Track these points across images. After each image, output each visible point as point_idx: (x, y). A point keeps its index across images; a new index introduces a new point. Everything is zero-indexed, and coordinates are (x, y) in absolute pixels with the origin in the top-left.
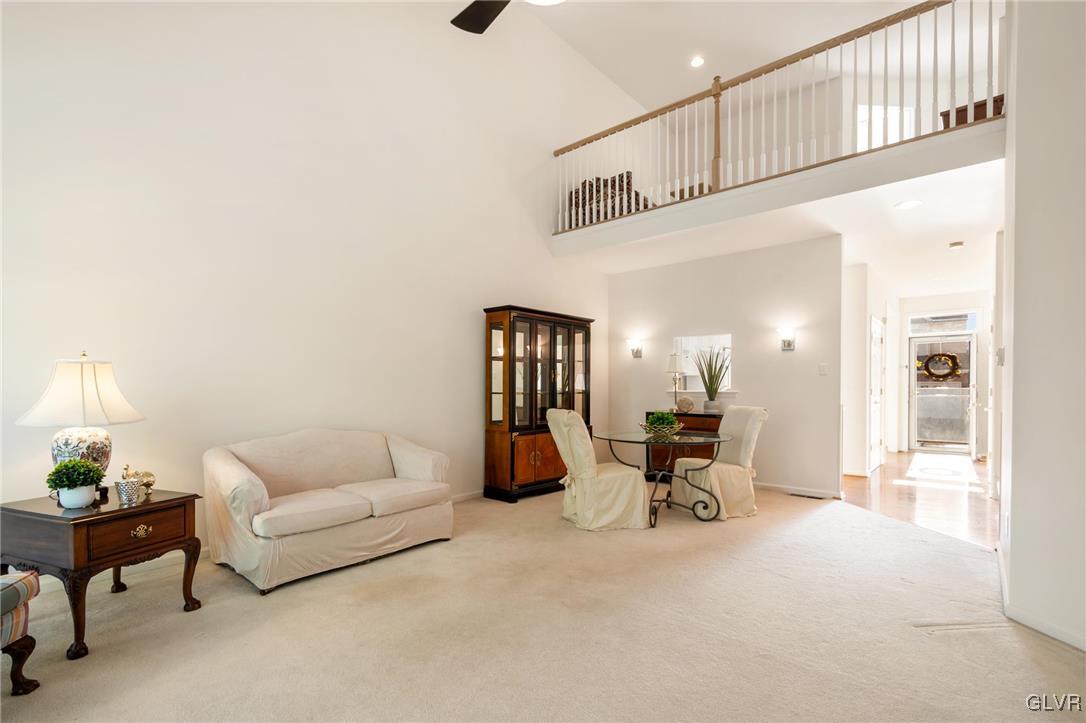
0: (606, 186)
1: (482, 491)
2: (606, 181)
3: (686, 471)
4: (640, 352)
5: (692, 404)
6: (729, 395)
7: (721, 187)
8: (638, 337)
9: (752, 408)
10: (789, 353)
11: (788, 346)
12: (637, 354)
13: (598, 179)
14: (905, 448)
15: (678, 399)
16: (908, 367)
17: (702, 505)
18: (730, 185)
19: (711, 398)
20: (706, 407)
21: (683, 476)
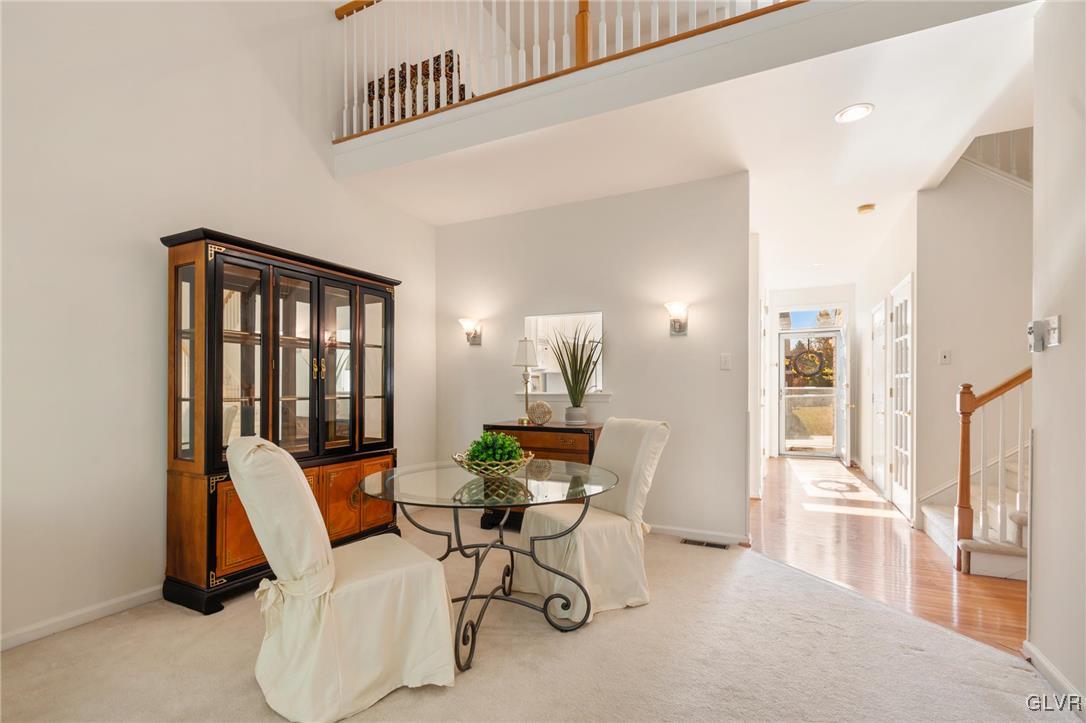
0: (414, 75)
1: (160, 587)
2: (414, 68)
3: (533, 540)
4: (480, 337)
5: (549, 412)
6: (601, 397)
7: (590, 59)
8: (478, 314)
9: (644, 422)
10: (679, 340)
11: (679, 328)
12: (475, 340)
13: (403, 66)
14: (775, 454)
15: (530, 404)
16: (778, 365)
17: (560, 602)
18: (603, 54)
19: (576, 404)
20: (569, 417)
21: (528, 550)
